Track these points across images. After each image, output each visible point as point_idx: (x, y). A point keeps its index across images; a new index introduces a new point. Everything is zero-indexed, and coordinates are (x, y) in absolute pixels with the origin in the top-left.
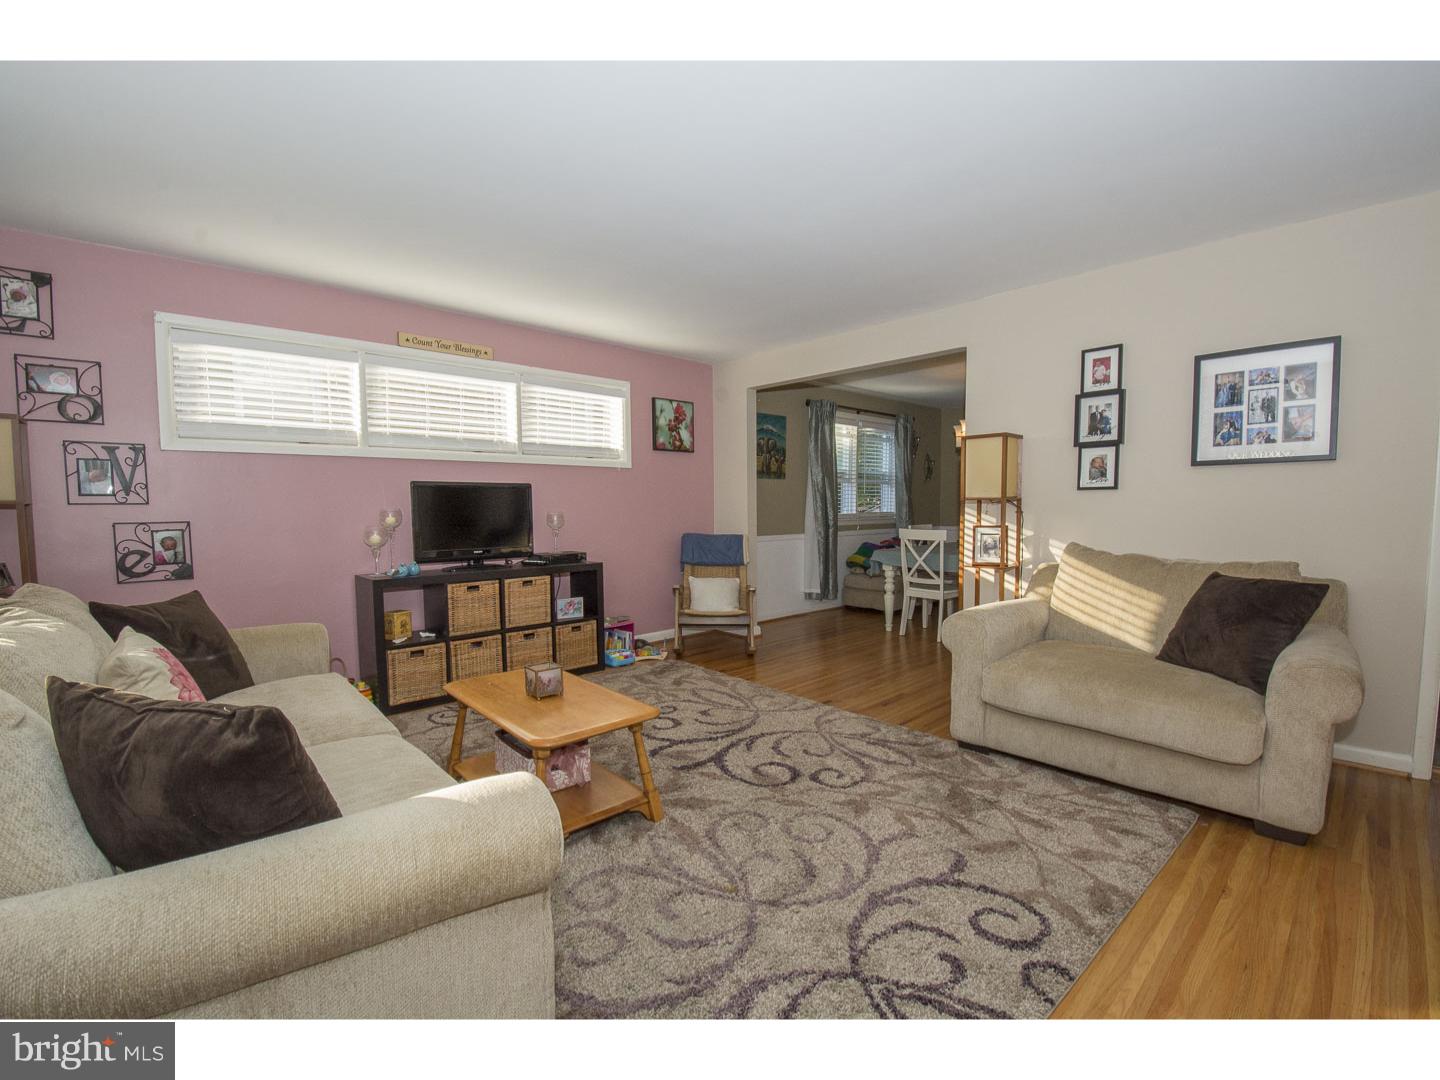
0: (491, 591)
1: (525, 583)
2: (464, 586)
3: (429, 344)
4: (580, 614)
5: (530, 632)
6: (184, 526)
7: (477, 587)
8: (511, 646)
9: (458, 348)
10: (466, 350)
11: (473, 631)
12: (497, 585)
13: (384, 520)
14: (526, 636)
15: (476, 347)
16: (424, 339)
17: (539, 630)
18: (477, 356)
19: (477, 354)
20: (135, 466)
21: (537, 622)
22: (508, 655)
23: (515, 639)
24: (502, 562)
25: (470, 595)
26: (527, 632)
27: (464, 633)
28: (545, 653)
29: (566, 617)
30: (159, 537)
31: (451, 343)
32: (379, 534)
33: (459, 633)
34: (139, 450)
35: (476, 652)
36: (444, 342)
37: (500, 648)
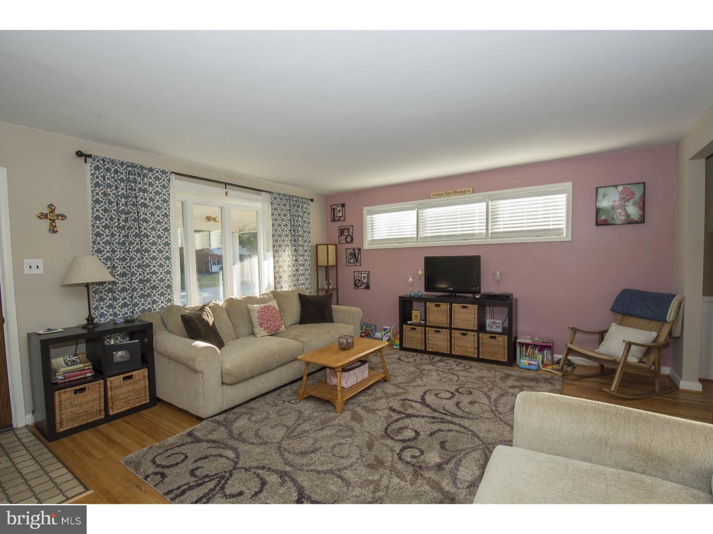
0: (446, 308)
1: (463, 307)
2: (434, 304)
3: (442, 194)
4: (500, 330)
5: (465, 332)
6: (368, 273)
7: (440, 305)
8: (454, 337)
9: (455, 192)
10: (459, 192)
11: (436, 325)
12: (448, 306)
13: (418, 273)
14: (463, 334)
15: (463, 190)
16: (440, 193)
17: (469, 332)
18: (464, 193)
19: (464, 192)
20: (358, 254)
21: (469, 328)
22: (453, 341)
23: (456, 334)
24: (471, 295)
25: (436, 308)
26: (462, 332)
27: (432, 325)
28: (472, 345)
29: (491, 330)
30: (363, 275)
31: (452, 191)
32: (412, 278)
33: (430, 325)
34: (359, 250)
35: (437, 335)
36: (449, 192)
37: (449, 336)
